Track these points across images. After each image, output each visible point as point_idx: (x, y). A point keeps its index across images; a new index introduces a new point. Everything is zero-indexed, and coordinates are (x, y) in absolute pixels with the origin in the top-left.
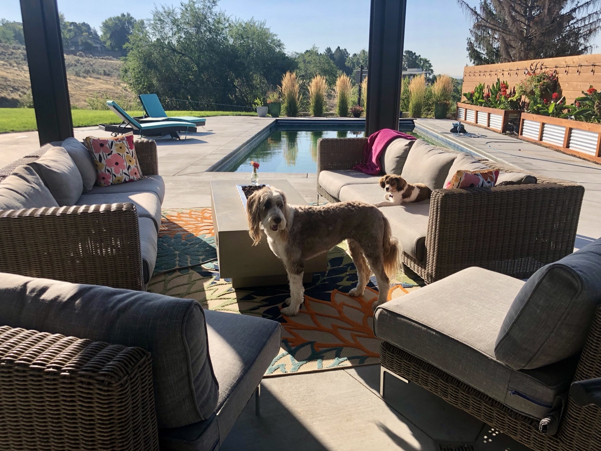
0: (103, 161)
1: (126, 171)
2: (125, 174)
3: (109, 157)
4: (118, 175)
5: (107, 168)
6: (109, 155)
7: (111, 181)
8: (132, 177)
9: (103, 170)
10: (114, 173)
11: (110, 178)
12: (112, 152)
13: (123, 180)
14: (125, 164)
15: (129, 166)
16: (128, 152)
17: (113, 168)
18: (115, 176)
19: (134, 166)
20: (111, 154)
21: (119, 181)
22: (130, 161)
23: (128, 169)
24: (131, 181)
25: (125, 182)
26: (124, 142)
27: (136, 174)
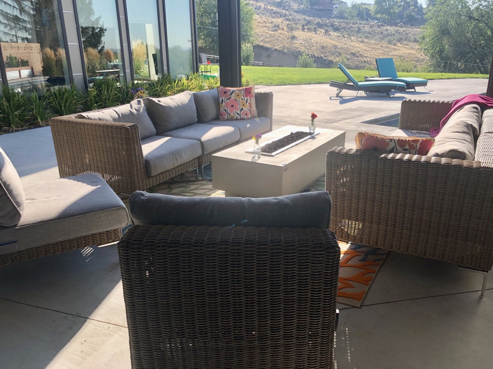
0: (224, 103)
1: (238, 112)
2: (238, 114)
3: (228, 101)
4: (232, 114)
5: (225, 108)
6: (228, 99)
7: (226, 117)
8: (242, 117)
9: (222, 110)
10: (229, 112)
11: (225, 115)
12: (231, 97)
13: (235, 118)
14: (239, 107)
15: (242, 109)
16: (243, 99)
17: (229, 109)
18: (229, 114)
19: (246, 109)
20: (230, 99)
21: (232, 118)
22: (244, 105)
23: (241, 111)
24: (242, 119)
25: (237, 119)
26: (242, 91)
27: (246, 114)
